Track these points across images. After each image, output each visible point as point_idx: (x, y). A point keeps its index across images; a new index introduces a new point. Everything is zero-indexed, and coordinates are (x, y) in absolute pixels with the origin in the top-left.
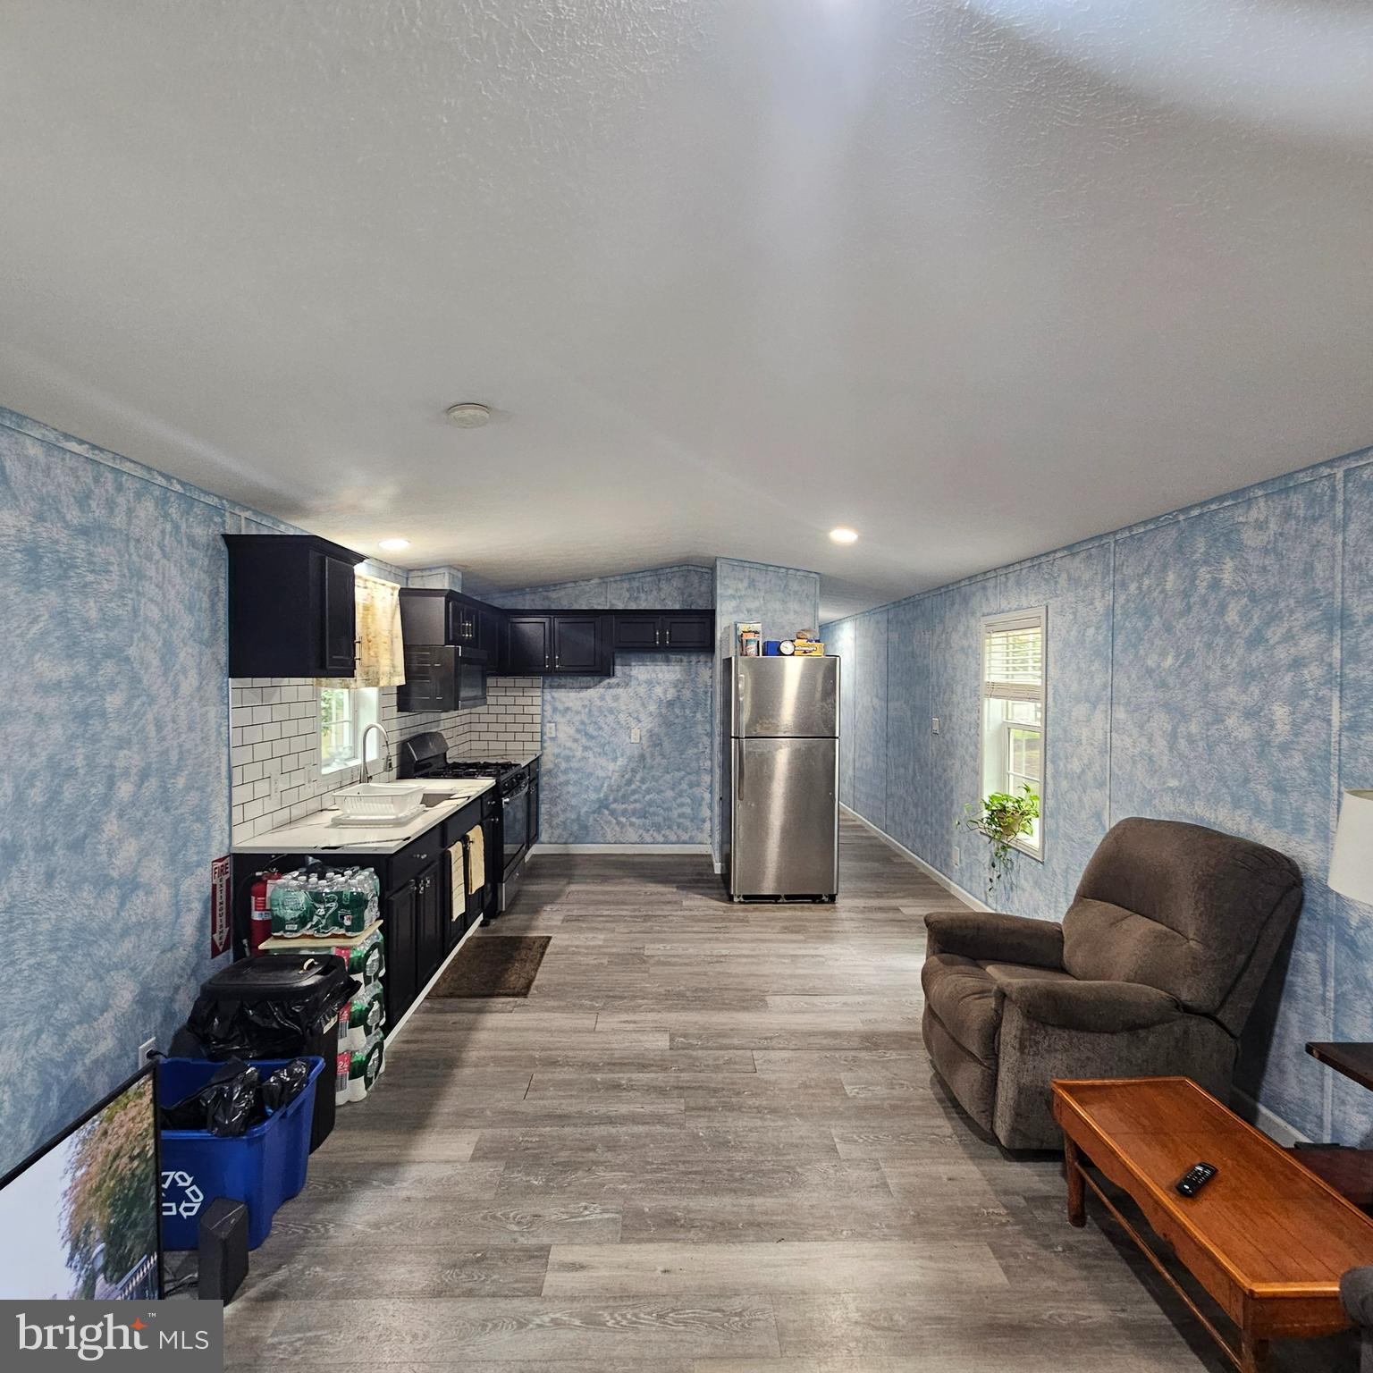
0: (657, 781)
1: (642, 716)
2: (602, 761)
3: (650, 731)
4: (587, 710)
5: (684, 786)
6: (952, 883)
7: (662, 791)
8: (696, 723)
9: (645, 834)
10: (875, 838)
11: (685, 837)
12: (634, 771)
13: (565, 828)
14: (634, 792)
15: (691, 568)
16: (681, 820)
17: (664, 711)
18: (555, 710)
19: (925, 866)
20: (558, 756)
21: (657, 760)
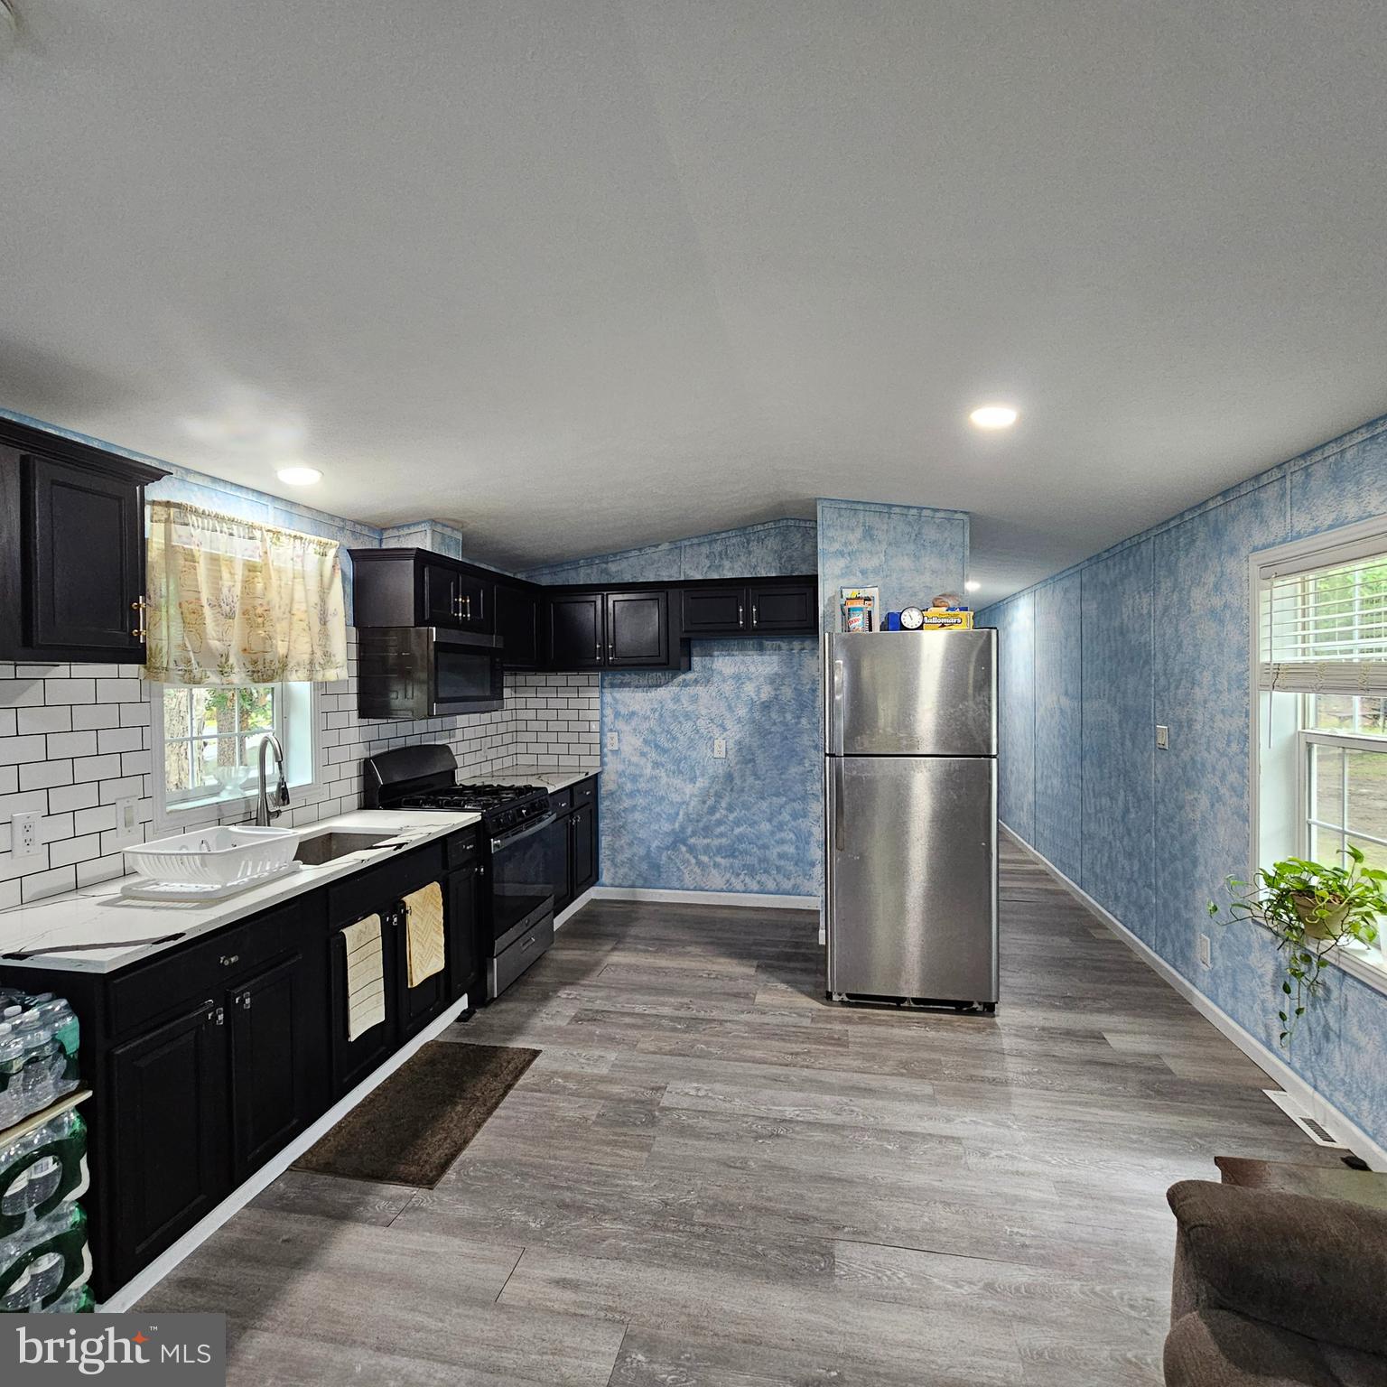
0: (748, 809)
1: (729, 724)
2: (677, 782)
3: (739, 743)
4: (657, 714)
5: (786, 816)
6: (1196, 992)
7: (755, 823)
8: (801, 733)
9: (733, 880)
10: (1065, 893)
11: (787, 885)
12: (719, 796)
13: (632, 867)
14: (719, 823)
15: (791, 523)
16: (782, 863)
17: (757, 715)
18: (617, 714)
19: (1146, 951)
20: (621, 774)
21: (748, 782)
